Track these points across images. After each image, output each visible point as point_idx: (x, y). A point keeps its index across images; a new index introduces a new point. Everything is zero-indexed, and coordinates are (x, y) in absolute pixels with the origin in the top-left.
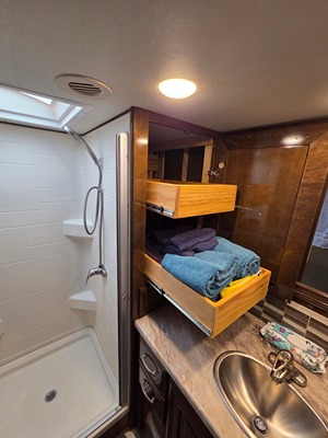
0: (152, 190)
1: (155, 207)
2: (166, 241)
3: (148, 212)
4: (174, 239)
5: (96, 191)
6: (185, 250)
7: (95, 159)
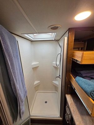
0: (74, 54)
1: (75, 60)
2: (78, 72)
3: (73, 61)
4: (82, 72)
5: (60, 55)
6: (86, 77)
7: (60, 46)
